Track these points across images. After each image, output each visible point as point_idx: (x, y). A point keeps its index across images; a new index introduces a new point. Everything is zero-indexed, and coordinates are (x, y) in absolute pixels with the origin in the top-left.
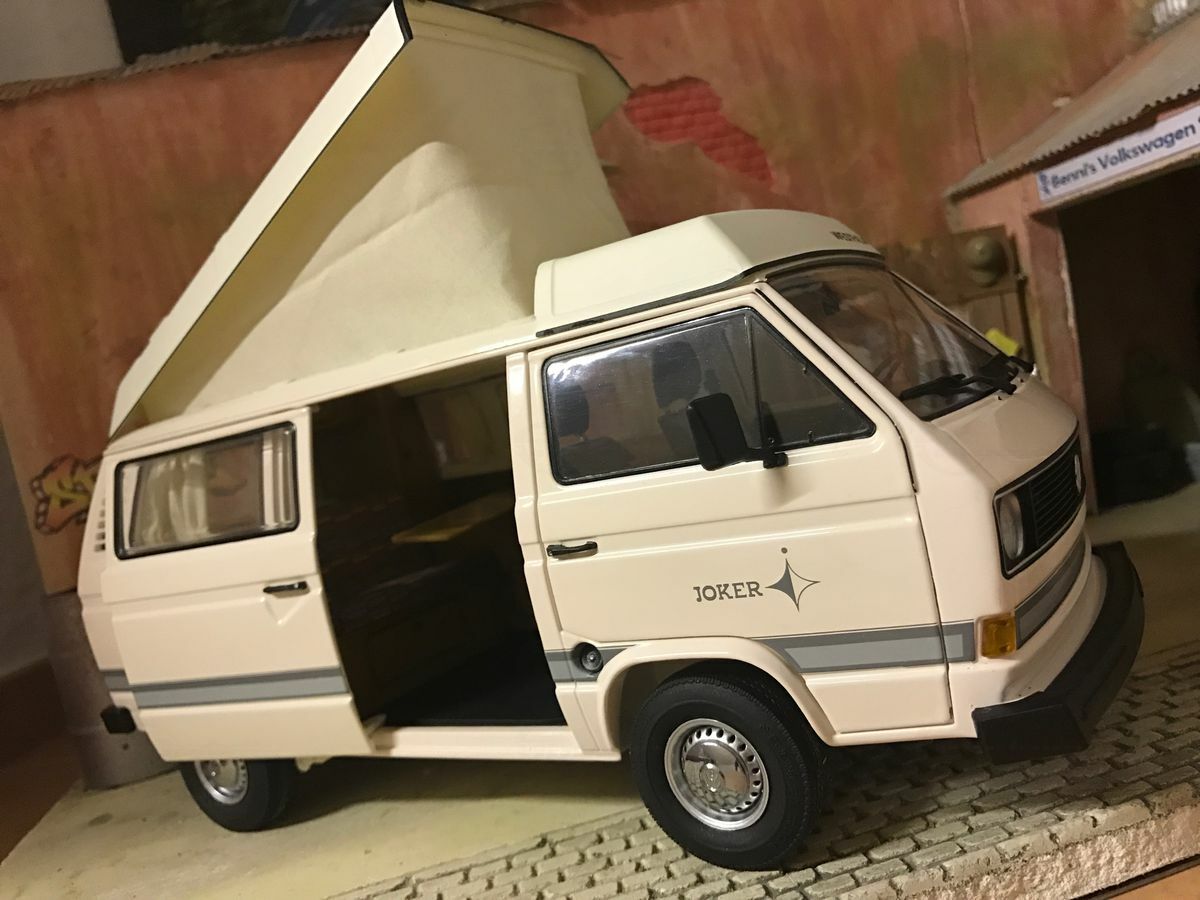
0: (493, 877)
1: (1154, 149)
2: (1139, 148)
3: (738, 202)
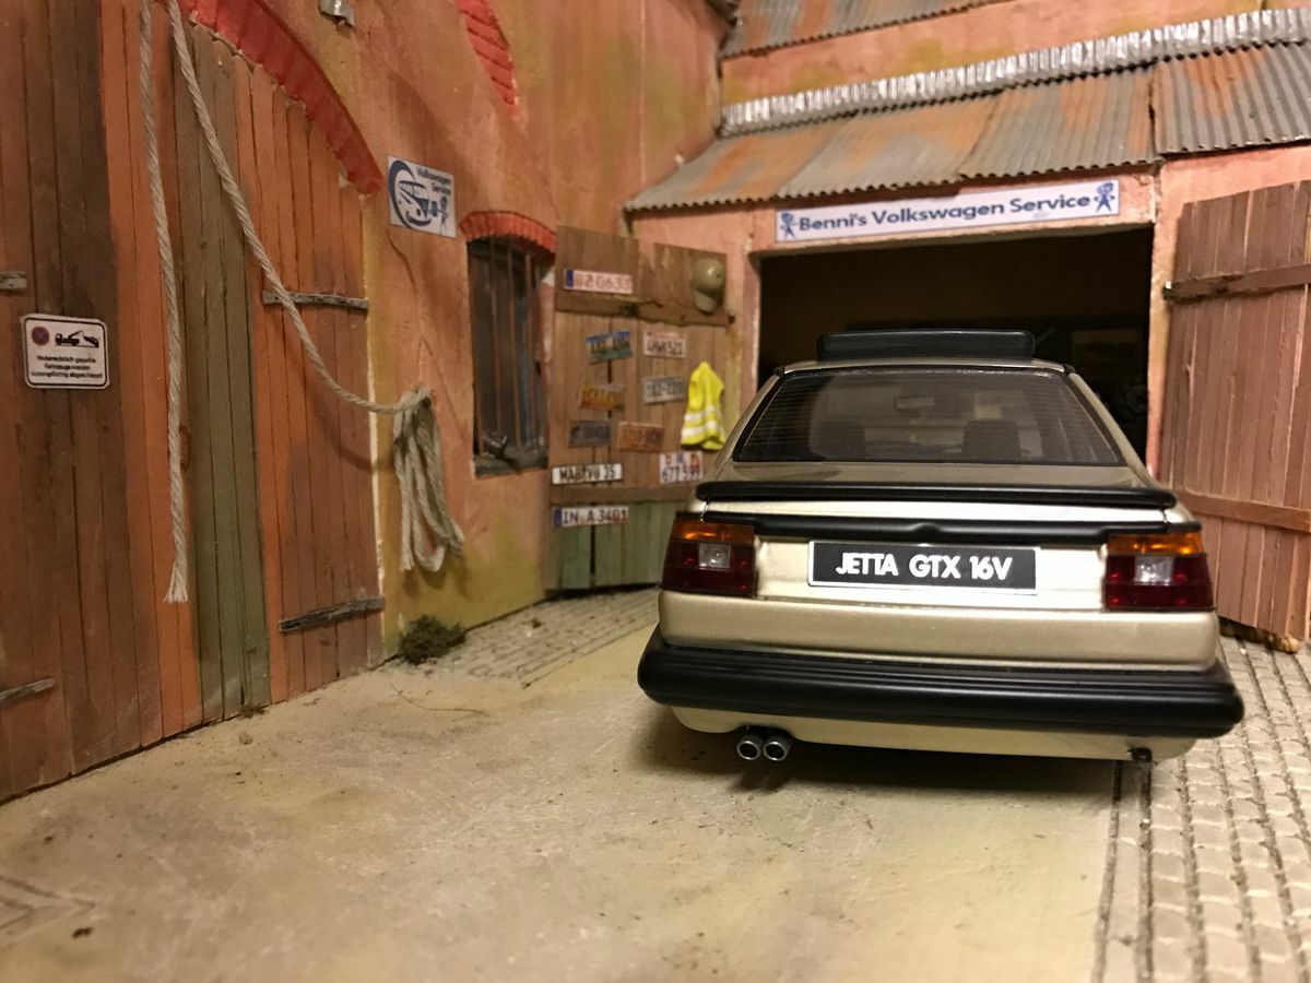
1: (947, 216)
2: (931, 213)
3: (489, 116)
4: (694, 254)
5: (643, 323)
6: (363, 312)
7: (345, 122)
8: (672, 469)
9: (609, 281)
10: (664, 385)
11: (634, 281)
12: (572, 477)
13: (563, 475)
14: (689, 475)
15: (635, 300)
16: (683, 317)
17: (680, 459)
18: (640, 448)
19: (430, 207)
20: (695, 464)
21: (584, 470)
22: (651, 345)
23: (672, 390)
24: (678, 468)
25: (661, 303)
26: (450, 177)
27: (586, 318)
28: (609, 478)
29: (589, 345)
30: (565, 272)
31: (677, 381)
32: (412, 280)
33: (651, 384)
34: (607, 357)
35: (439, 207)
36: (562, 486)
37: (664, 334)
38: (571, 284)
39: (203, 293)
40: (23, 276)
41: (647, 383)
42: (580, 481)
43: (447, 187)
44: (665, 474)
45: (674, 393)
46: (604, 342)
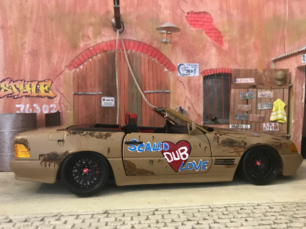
0: (85, 219)
3: (212, 49)
4: (276, 70)
5: (258, 89)
6: (170, 93)
7: (166, 60)
8: (267, 127)
9: (247, 80)
10: (265, 105)
11: (255, 80)
12: (235, 127)
13: (232, 126)
14: (274, 129)
15: (255, 84)
16: (271, 87)
17: (271, 125)
18: (256, 121)
19: (190, 71)
20: (276, 126)
21: (239, 126)
22: (261, 95)
23: (268, 106)
24: (270, 127)
25: (264, 84)
26: (198, 64)
27: (240, 89)
28: (246, 128)
29: (241, 96)
30: (234, 79)
31: (269, 104)
32: (184, 86)
33: (261, 105)
34: (247, 98)
35: (193, 70)
36: (232, 129)
37: (265, 92)
38: (236, 82)
39: (132, 92)
40: (102, 92)
41: (259, 105)
42: (237, 128)
43: (196, 66)
44: (265, 128)
45: (268, 107)
46: (245, 95)
